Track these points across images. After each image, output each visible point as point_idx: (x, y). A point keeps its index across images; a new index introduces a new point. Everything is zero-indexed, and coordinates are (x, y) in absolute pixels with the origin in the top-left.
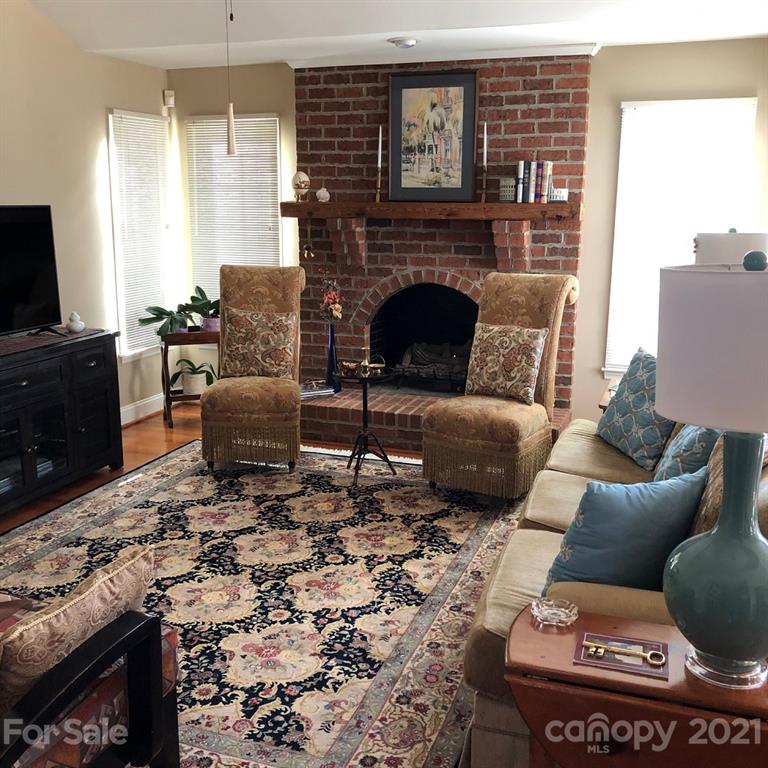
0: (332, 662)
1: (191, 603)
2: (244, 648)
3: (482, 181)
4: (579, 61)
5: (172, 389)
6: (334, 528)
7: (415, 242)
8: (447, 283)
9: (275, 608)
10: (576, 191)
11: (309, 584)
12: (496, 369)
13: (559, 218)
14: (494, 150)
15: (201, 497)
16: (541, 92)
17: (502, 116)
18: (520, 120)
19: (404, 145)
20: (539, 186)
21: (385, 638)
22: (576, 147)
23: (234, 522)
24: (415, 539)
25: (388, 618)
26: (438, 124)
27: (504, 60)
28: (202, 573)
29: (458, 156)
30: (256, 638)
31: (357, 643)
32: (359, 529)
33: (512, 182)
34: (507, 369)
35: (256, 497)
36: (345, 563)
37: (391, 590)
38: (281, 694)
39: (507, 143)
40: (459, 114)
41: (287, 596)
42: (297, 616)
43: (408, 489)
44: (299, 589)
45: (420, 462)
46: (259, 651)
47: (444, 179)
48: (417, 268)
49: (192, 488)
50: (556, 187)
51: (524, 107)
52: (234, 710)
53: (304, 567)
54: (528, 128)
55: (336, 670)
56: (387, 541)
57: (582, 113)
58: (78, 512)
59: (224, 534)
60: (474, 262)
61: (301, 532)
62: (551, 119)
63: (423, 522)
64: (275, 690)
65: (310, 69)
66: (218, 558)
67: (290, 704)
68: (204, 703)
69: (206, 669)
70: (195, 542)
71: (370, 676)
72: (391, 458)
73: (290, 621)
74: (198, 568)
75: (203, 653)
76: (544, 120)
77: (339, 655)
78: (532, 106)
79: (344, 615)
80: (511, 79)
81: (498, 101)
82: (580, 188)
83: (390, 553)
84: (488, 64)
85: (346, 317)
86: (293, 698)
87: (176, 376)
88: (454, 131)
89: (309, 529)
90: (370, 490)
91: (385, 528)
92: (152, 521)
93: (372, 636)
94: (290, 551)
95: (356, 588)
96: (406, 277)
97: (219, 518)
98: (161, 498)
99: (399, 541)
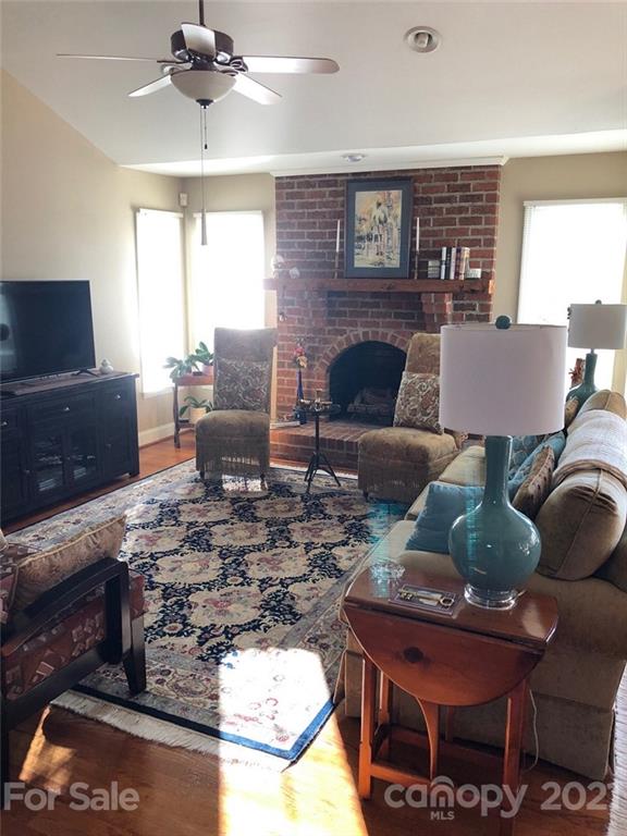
0: (267, 613)
1: (173, 570)
2: (206, 601)
3: (415, 262)
4: (491, 169)
5: (180, 419)
6: (286, 523)
7: (364, 309)
8: (388, 341)
9: (232, 575)
10: (488, 270)
11: (260, 560)
12: (416, 406)
13: (473, 291)
14: (424, 239)
15: (192, 497)
16: (461, 194)
17: (431, 212)
18: (445, 216)
19: (357, 235)
20: (457, 266)
21: (308, 599)
22: (489, 237)
23: (213, 516)
24: (346, 533)
25: (314, 585)
26: (382, 219)
27: (433, 169)
28: (184, 550)
29: (398, 244)
30: (215, 594)
31: (287, 601)
32: (305, 524)
33: (437, 263)
34: (424, 407)
35: (233, 499)
36: (289, 547)
37: (320, 567)
38: (226, 632)
39: (435, 234)
40: (399, 211)
41: (242, 568)
42: (247, 581)
43: (348, 497)
44: (252, 563)
45: (356, 477)
46: (216, 604)
47: (386, 261)
48: (366, 330)
49: (187, 491)
50: (471, 267)
51: (448, 205)
52: (191, 641)
53: (259, 548)
54: (451, 222)
55: (268, 618)
56: (324, 533)
57: (493, 210)
58: (102, 505)
59: (205, 524)
60: (409, 325)
61: (260, 525)
62: (469, 215)
63: (353, 521)
64: (223, 629)
65: (287, 177)
66: (198, 540)
67: (231, 639)
68: (171, 635)
69: (177, 614)
70: (182, 529)
71: (292, 624)
72: (337, 474)
73: (242, 584)
74: (182, 546)
75: (176, 603)
76: (463, 215)
77: (273, 609)
78: (454, 205)
79: (282, 582)
80: (438, 184)
81: (428, 201)
82: (491, 268)
83: (324, 542)
84: (421, 173)
85: (310, 367)
86: (234, 635)
87: (184, 409)
88: (394, 224)
89: (267, 523)
90: (317, 497)
91: (324, 524)
92: (155, 512)
93: (299, 597)
94: (250, 537)
95: (294, 564)
96: (356, 336)
97: (202, 513)
98: (163, 497)
99: (333, 533)
